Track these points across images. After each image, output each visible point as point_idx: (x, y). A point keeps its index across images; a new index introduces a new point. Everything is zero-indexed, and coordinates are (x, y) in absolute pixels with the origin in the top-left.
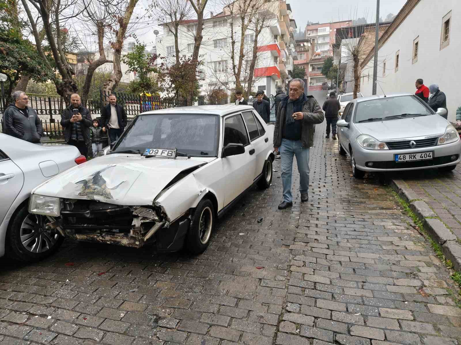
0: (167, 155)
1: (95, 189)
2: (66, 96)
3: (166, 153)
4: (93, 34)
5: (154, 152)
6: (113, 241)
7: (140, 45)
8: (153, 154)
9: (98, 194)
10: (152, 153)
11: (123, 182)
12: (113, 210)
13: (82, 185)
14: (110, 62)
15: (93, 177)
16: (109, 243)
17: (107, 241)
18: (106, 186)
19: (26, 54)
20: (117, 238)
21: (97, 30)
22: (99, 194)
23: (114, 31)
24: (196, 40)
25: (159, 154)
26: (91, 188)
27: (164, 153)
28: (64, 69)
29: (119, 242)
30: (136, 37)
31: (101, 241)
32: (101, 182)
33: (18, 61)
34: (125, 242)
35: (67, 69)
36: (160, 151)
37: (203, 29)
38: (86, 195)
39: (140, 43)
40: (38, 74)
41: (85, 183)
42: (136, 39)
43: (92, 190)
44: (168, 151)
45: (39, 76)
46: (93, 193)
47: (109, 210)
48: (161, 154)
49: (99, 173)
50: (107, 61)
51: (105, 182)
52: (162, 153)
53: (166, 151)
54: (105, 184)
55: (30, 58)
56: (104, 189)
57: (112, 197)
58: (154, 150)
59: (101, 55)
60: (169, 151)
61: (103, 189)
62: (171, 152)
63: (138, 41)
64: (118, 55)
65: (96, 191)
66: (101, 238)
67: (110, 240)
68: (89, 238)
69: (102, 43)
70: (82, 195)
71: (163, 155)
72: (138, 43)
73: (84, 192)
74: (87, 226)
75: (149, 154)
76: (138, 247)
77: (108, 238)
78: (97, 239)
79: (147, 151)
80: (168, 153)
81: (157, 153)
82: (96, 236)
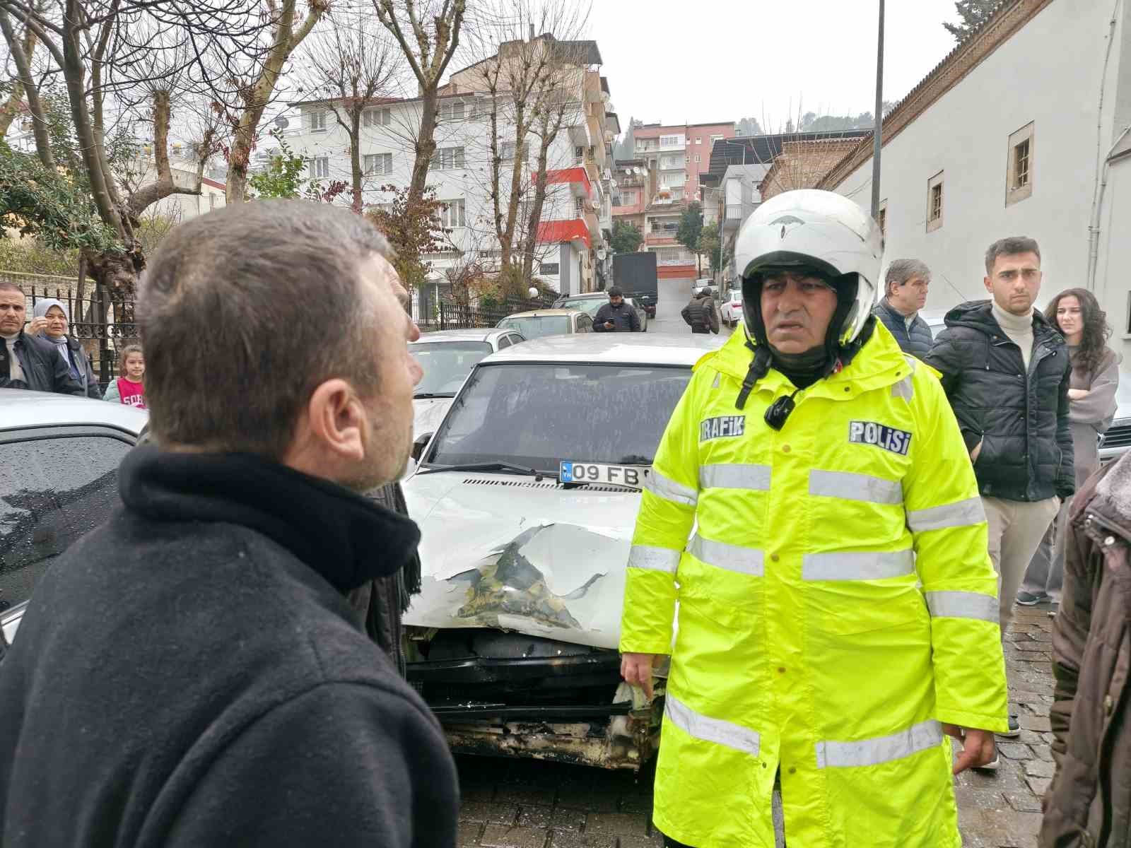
0: (627, 481)
1: (502, 596)
2: (117, 284)
3: (621, 474)
4: (141, 119)
5: (587, 475)
6: (554, 751)
7: (291, 157)
8: (586, 479)
9: (514, 610)
10: (583, 476)
11: (599, 576)
12: (575, 661)
13: (469, 583)
14: (185, 193)
15: (498, 558)
16: (540, 757)
17: (535, 751)
18: (542, 588)
19: (23, 168)
20: (569, 742)
21: (151, 111)
22: (518, 612)
23: (228, 117)
24: (418, 150)
25: (603, 478)
26: (492, 593)
27: (616, 475)
28: (115, 212)
29: (575, 755)
30: (282, 137)
31: (513, 752)
32: (523, 576)
33: (6, 188)
34: (596, 753)
35: (122, 213)
36: (603, 469)
37: (436, 125)
38: (476, 613)
39: (291, 153)
40: (60, 225)
41: (475, 577)
42: (282, 140)
43: (492, 600)
44: (623, 468)
45: (62, 232)
46: (496, 608)
47: (557, 662)
48: (610, 479)
49: (512, 548)
50: (178, 191)
51: (539, 576)
52: (610, 475)
53: (620, 469)
54: (540, 582)
55: (35, 179)
56: (539, 598)
57: (576, 624)
58: (586, 466)
59: (159, 174)
60: (626, 470)
61: (533, 595)
62: (633, 474)
63: (285, 146)
64: (239, 179)
65: (505, 600)
66: (512, 742)
67: (545, 749)
68: (467, 742)
69: (165, 142)
70: (467, 616)
71: (615, 480)
72: (285, 151)
73: (472, 606)
74: (476, 708)
75: (574, 480)
76: (636, 767)
77: (537, 741)
78: (498, 747)
79: (565, 468)
80: (627, 476)
81: (597, 474)
82: (495, 737)
